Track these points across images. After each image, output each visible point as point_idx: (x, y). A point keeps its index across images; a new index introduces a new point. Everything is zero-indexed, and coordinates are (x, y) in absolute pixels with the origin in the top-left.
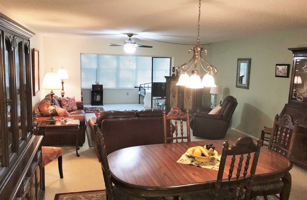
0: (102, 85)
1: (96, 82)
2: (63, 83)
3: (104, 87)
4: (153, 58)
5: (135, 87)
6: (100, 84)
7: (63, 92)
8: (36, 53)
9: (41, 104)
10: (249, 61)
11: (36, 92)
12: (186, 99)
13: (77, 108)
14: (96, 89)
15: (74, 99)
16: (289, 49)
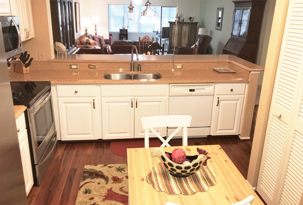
0: (127, 30)
1: (123, 27)
2: (96, 26)
3: (128, 31)
4: (162, 7)
5: (154, 32)
6: (125, 29)
7: (96, 32)
8: (77, 5)
9: (81, 37)
10: (223, 10)
11: (78, 30)
12: (183, 39)
13: (105, 43)
14: (122, 33)
15: (103, 37)
16: (233, 2)
